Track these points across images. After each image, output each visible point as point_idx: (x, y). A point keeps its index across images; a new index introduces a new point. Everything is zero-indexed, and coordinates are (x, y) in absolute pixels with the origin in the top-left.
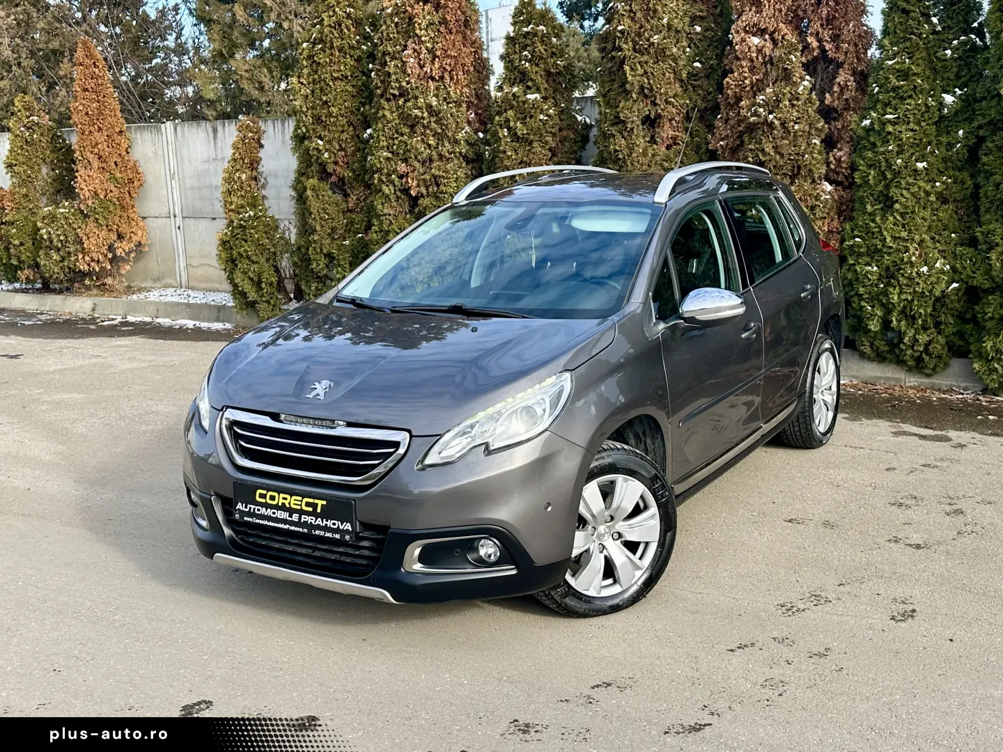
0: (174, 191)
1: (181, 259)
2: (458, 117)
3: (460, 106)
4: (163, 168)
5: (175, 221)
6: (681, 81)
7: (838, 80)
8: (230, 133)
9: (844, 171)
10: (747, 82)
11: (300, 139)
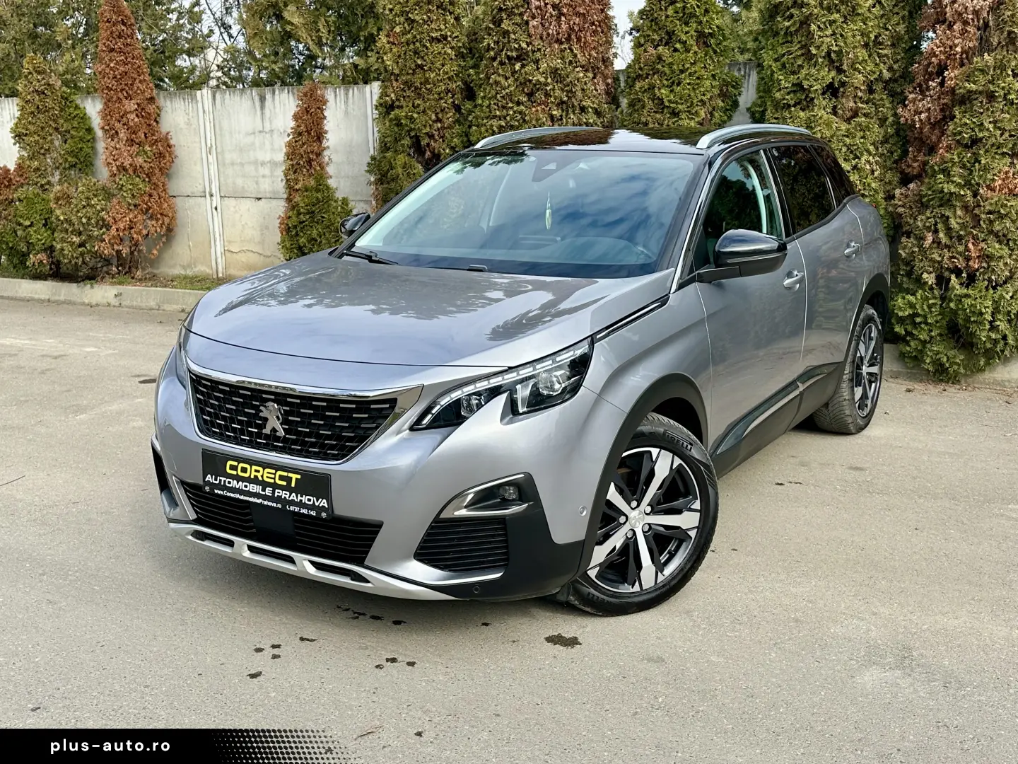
0: (211, 168)
1: (218, 243)
3: (587, 70)
4: (197, 140)
5: (211, 200)
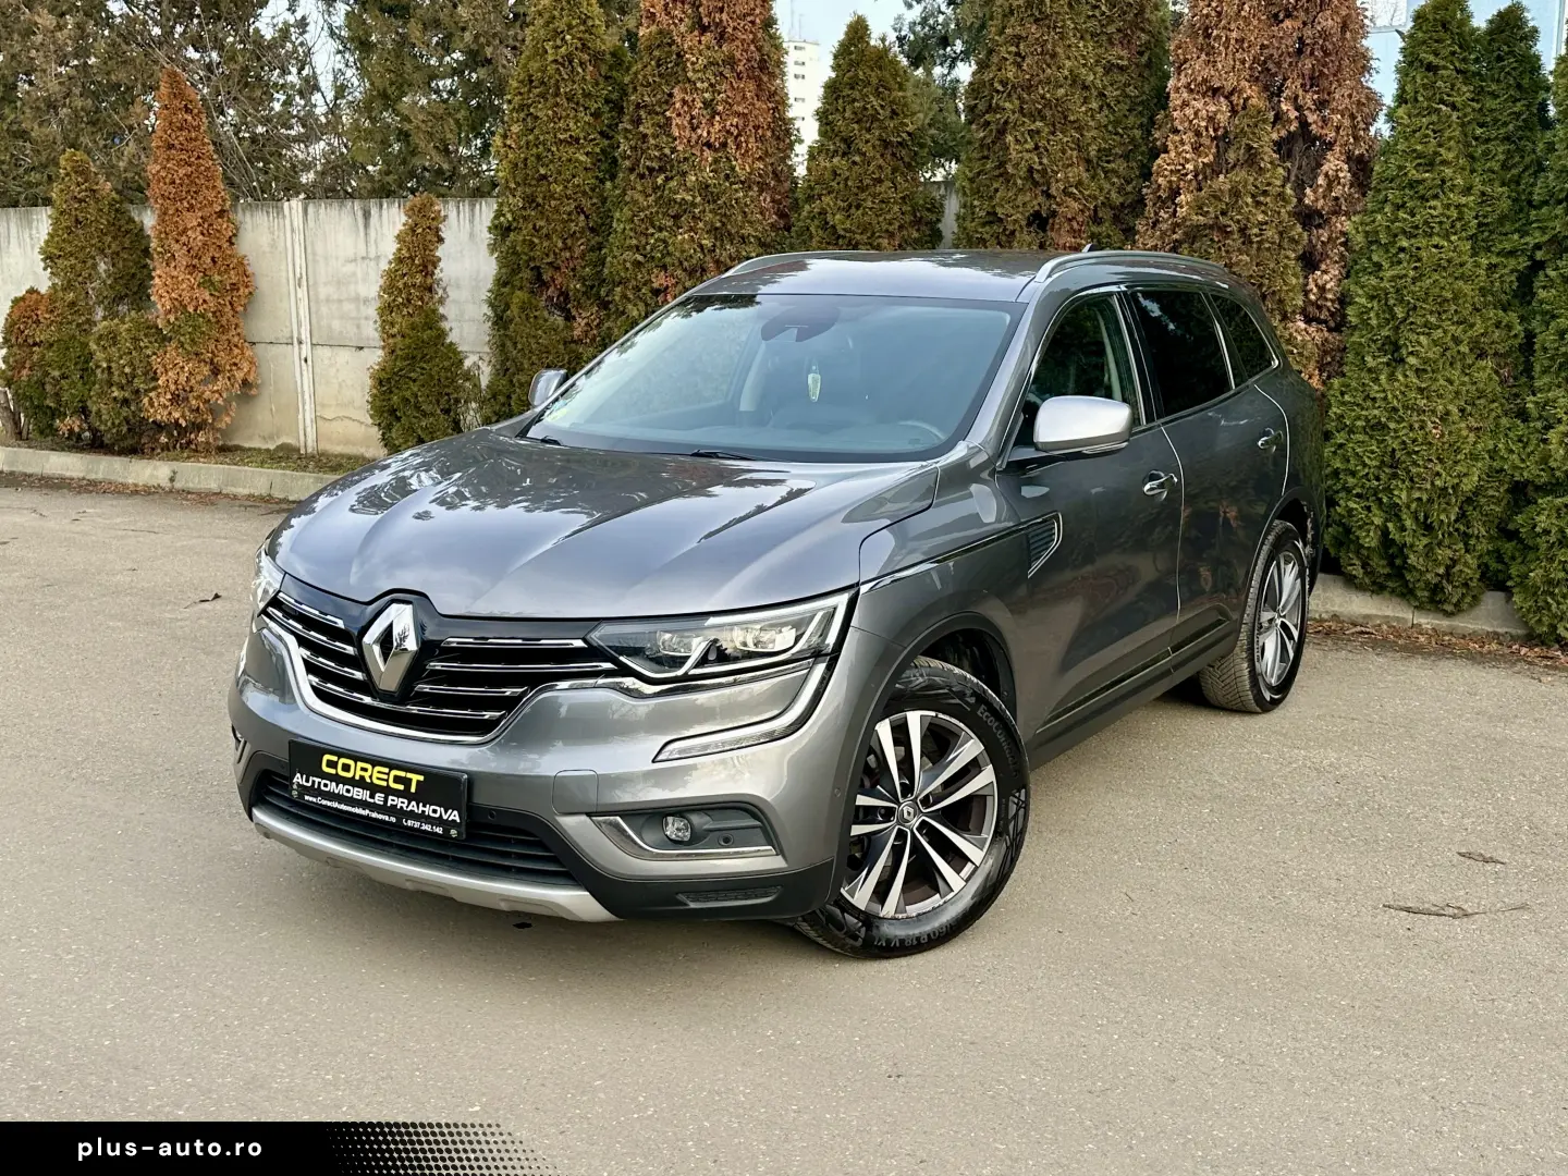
0: (300, 304)
1: (307, 407)
2: (746, 205)
3: (750, 187)
4: (283, 267)
5: (300, 349)
6: (1088, 161)
7: (1325, 168)
8: (392, 220)
9: (1329, 304)
10: (1190, 166)
11: (501, 230)
